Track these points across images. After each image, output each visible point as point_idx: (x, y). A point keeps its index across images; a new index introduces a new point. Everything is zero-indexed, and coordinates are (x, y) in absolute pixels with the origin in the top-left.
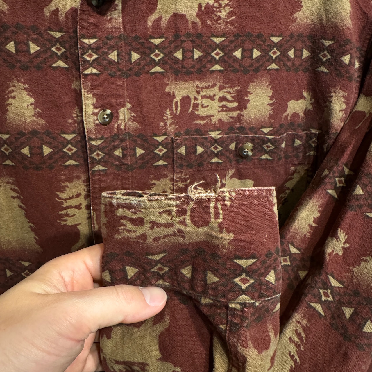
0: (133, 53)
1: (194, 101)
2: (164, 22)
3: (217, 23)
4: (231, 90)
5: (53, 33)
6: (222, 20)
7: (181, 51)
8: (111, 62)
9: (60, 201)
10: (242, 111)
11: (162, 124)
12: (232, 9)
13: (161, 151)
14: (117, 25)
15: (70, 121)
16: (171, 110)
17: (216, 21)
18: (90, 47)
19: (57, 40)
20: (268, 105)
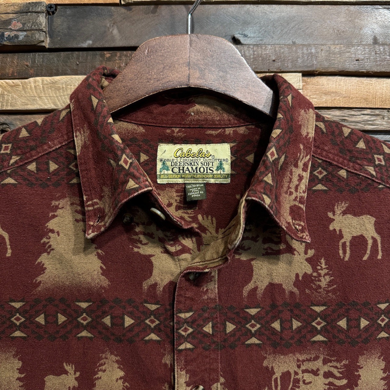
2: (260, 292)
7: (279, 321)
16: (270, 388)
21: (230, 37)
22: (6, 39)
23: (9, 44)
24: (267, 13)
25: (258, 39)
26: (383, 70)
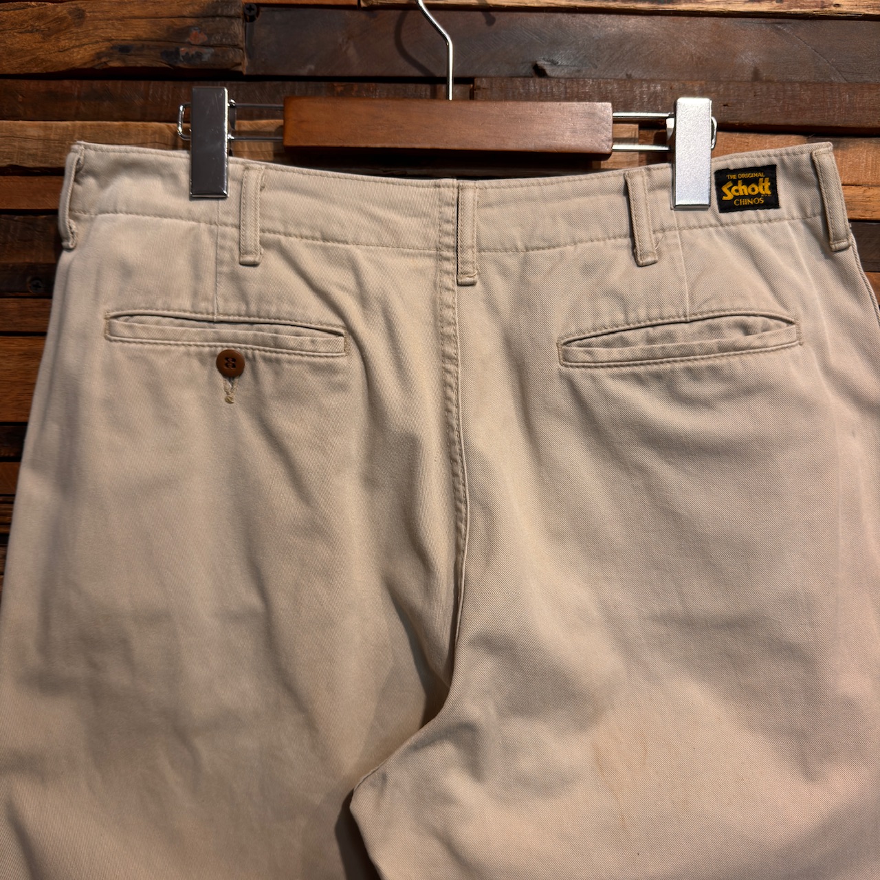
21: (530, 65)
22: (182, 59)
23: (187, 67)
24: (589, 27)
25: (573, 68)
26: (766, 121)
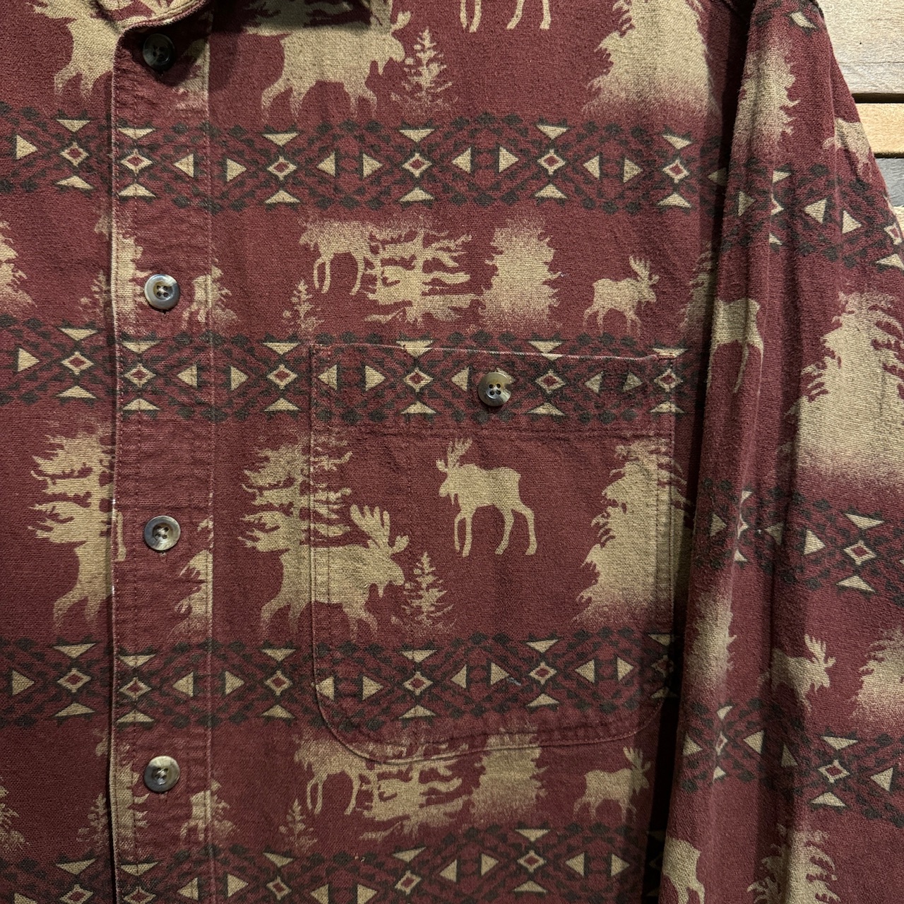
0: (229, 162)
1: (366, 270)
2: (296, 101)
3: (413, 98)
4: (452, 245)
5: (66, 123)
6: (423, 92)
7: (333, 157)
8: (180, 176)
9: (40, 478)
10: (481, 293)
11: (287, 314)
12: (445, 66)
13: (282, 376)
14: (196, 105)
15: (84, 300)
16: (309, 282)
17: (411, 94)
18: (137, 144)
19: (75, 136)
20: (545, 283)
